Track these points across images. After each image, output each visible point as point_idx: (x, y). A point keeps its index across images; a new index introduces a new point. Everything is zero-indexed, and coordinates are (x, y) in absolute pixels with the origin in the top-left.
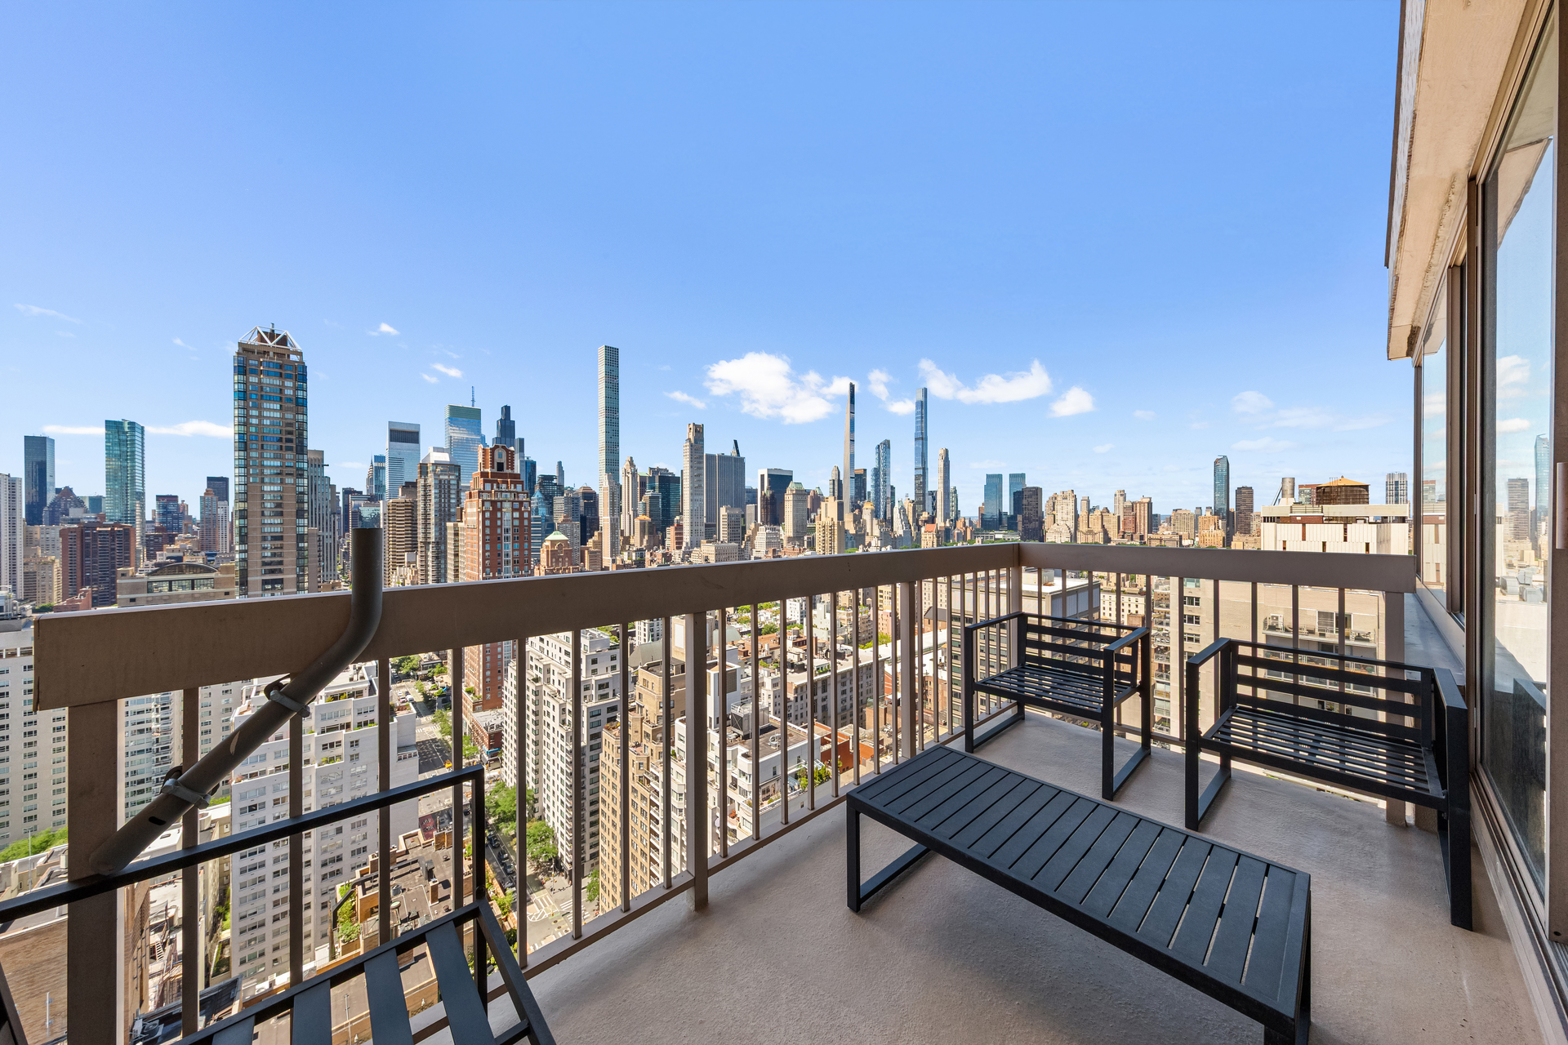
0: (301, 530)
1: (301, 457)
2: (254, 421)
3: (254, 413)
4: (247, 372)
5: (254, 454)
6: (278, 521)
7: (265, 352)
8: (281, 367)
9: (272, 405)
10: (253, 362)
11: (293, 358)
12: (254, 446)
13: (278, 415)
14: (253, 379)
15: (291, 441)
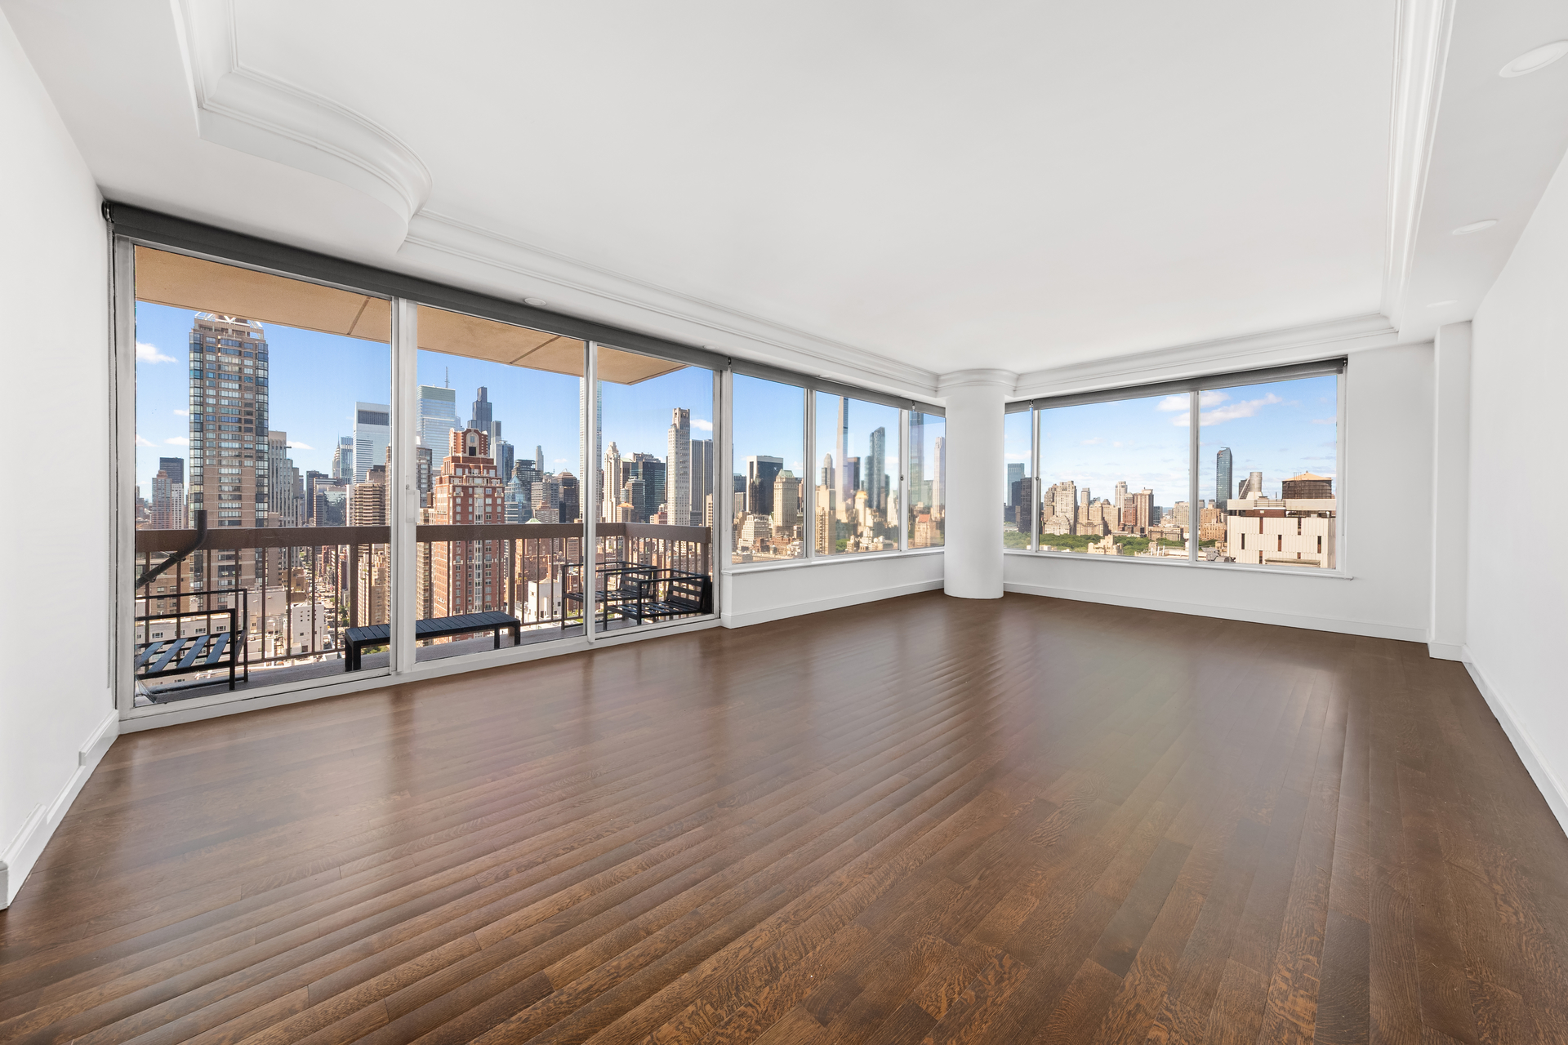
0: (260, 515)
1: (261, 438)
2: (211, 401)
3: (212, 392)
4: (204, 350)
5: (211, 435)
6: (236, 505)
7: (223, 330)
8: (241, 344)
9: (230, 384)
10: (211, 340)
11: (253, 335)
12: (211, 427)
13: (236, 395)
14: (210, 357)
15: (250, 422)
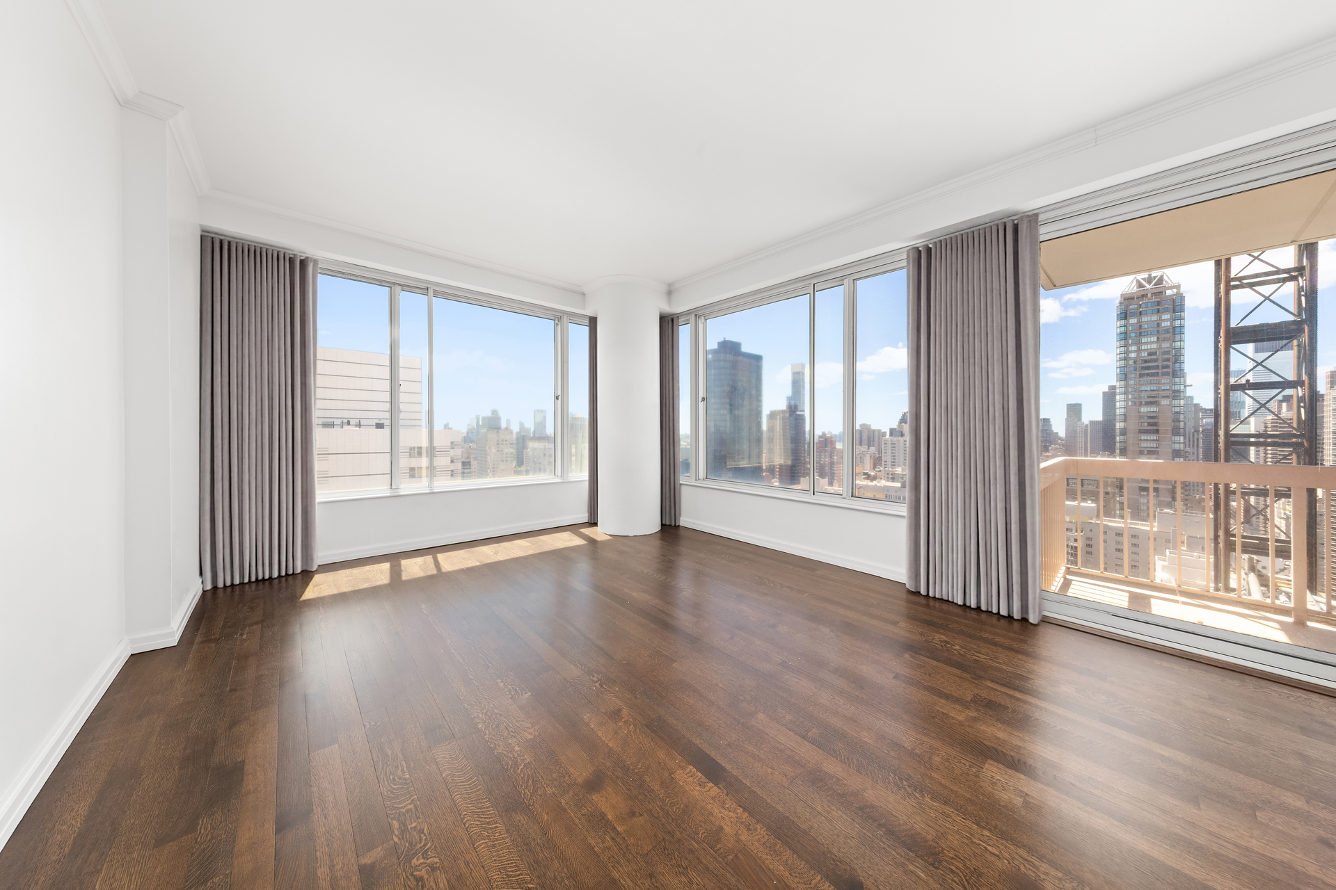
0: (1177, 446)
1: (1177, 380)
2: (1133, 355)
3: (1134, 348)
4: (1128, 315)
5: (1132, 382)
6: (1154, 437)
7: (1143, 296)
8: (1159, 303)
9: (1149, 339)
10: (1133, 307)
11: (1169, 292)
12: (1133, 376)
13: (1155, 346)
14: (1133, 321)
15: (1167, 367)
